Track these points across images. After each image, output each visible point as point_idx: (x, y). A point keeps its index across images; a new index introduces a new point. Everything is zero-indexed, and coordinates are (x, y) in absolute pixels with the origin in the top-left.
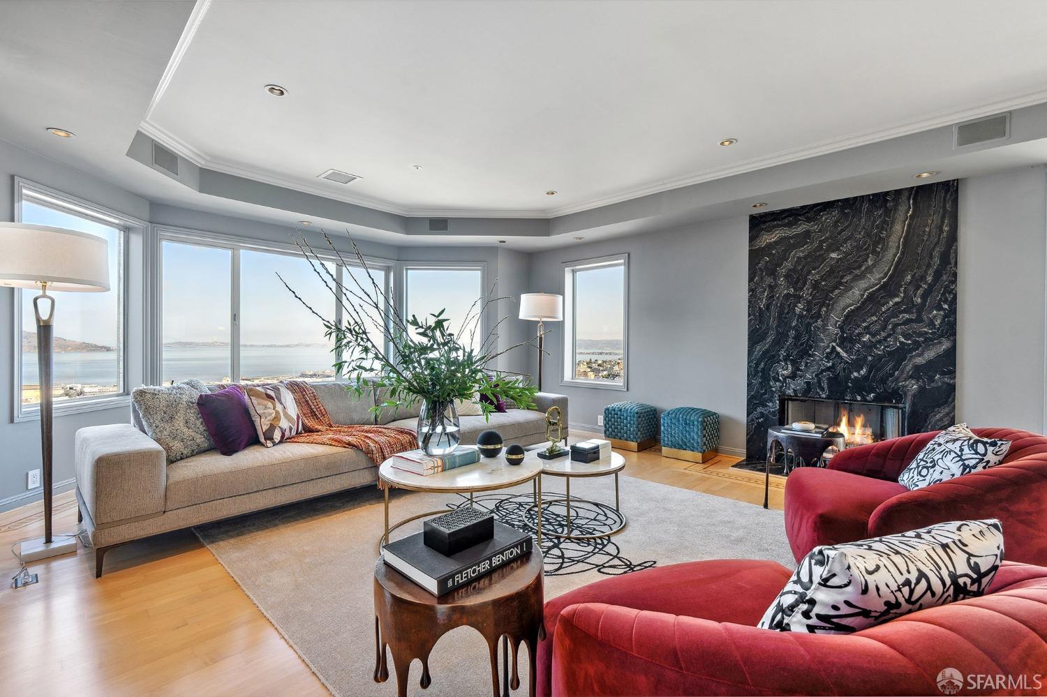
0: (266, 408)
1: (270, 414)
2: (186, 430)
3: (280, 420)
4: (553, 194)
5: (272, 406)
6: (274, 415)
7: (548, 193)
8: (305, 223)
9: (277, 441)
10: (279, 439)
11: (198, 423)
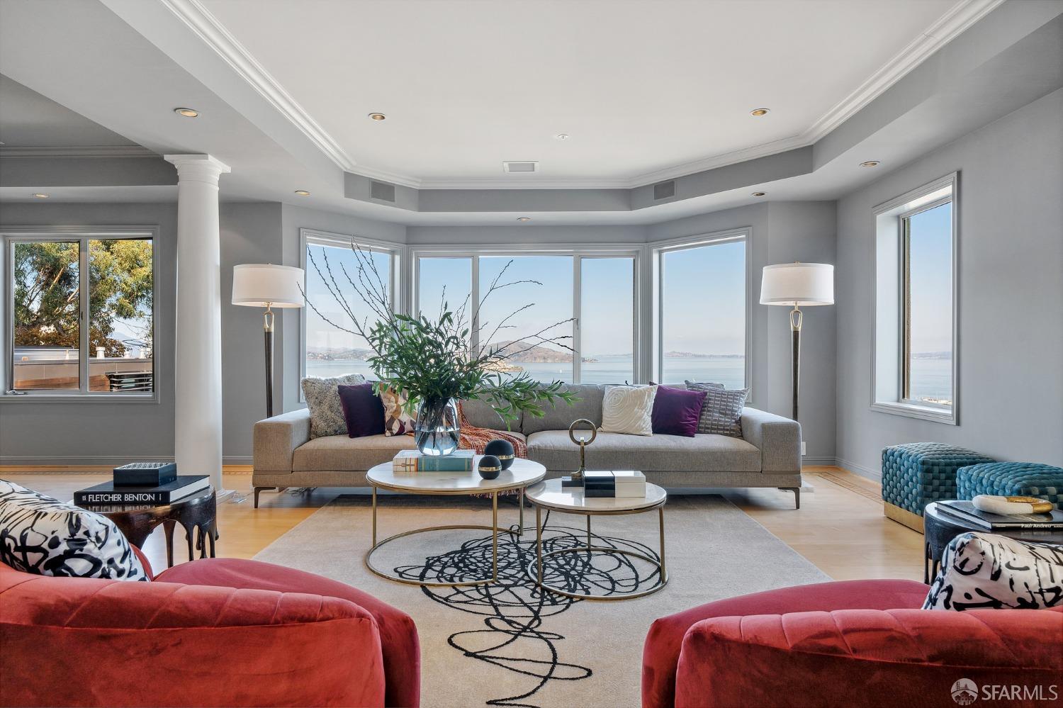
0: (390, 401)
1: (392, 407)
2: (329, 413)
3: (400, 413)
4: (764, 112)
5: (394, 400)
6: (394, 408)
7: (755, 113)
8: (524, 220)
9: (395, 432)
10: (397, 430)
11: (341, 409)
